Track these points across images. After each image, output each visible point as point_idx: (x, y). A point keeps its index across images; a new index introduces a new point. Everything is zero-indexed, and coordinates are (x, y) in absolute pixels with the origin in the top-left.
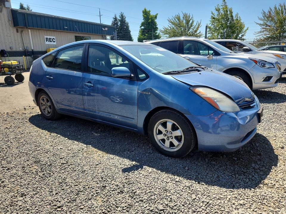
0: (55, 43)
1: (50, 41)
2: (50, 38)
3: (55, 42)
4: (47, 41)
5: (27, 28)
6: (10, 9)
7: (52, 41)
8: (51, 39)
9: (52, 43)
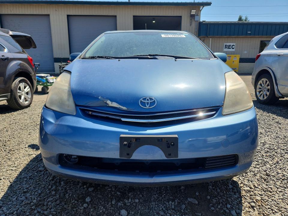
0: (234, 50)
1: (229, 48)
2: (229, 45)
3: (233, 48)
4: (226, 48)
5: (207, 37)
6: (199, 21)
7: (231, 47)
8: (231, 45)
9: (231, 50)
